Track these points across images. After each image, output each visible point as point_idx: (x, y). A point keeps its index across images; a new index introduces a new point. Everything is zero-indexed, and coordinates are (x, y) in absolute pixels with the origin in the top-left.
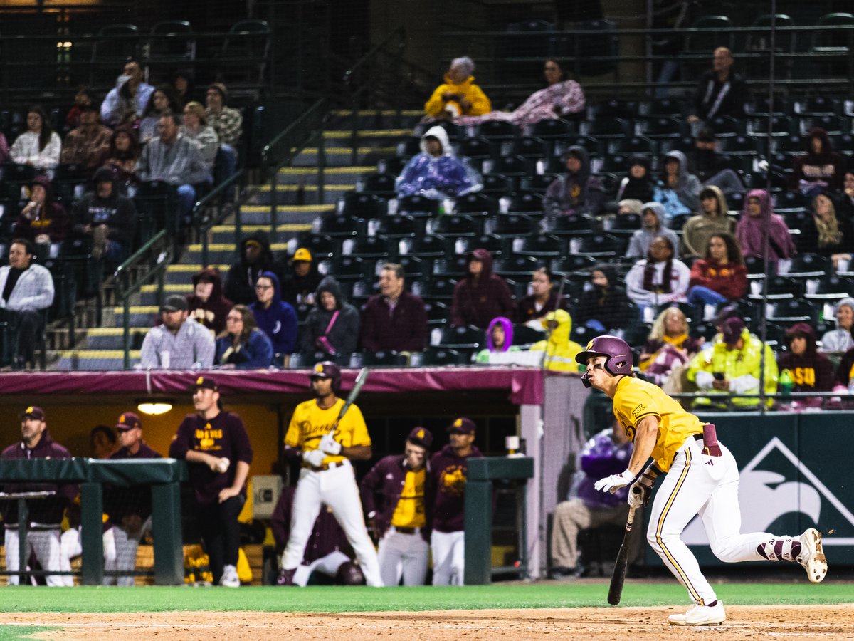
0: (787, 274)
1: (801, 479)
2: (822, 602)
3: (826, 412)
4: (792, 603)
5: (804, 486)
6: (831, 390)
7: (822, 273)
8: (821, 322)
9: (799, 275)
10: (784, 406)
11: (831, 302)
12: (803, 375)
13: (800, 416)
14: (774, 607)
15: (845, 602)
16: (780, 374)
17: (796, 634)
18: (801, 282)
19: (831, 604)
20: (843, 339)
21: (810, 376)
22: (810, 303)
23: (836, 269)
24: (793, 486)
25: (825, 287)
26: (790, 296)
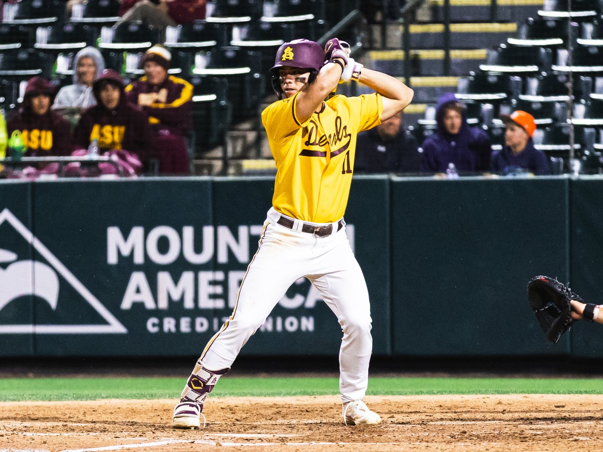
0: (13, 21)
1: (36, 257)
2: (78, 398)
3: (63, 179)
4: (43, 399)
5: (39, 266)
6: (69, 154)
7: (53, 19)
8: (54, 76)
9: (26, 21)
10: (16, 172)
11: (65, 52)
12: (40, 138)
13: (34, 185)
14: (22, 403)
15: (103, 398)
16: (9, 136)
17: (55, 434)
18: (30, 30)
19: (87, 400)
20: (82, 96)
21: (47, 140)
22: (42, 54)
23: (70, 14)
24: (27, 265)
25: (58, 36)
26: (18, 45)
